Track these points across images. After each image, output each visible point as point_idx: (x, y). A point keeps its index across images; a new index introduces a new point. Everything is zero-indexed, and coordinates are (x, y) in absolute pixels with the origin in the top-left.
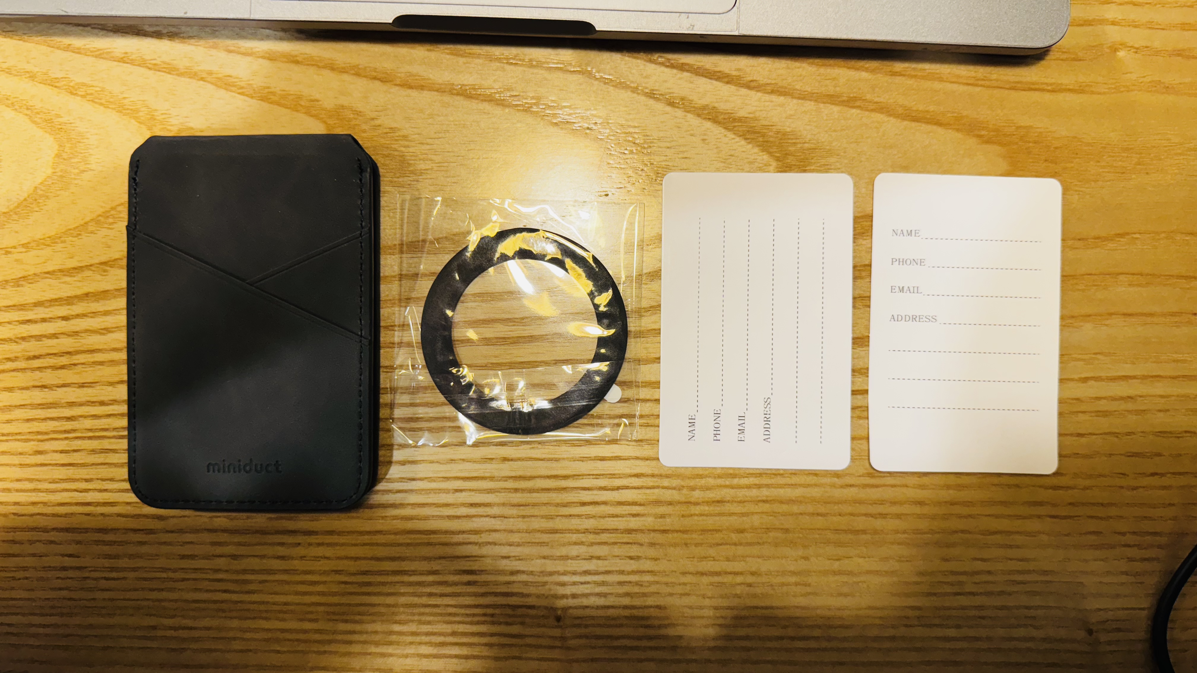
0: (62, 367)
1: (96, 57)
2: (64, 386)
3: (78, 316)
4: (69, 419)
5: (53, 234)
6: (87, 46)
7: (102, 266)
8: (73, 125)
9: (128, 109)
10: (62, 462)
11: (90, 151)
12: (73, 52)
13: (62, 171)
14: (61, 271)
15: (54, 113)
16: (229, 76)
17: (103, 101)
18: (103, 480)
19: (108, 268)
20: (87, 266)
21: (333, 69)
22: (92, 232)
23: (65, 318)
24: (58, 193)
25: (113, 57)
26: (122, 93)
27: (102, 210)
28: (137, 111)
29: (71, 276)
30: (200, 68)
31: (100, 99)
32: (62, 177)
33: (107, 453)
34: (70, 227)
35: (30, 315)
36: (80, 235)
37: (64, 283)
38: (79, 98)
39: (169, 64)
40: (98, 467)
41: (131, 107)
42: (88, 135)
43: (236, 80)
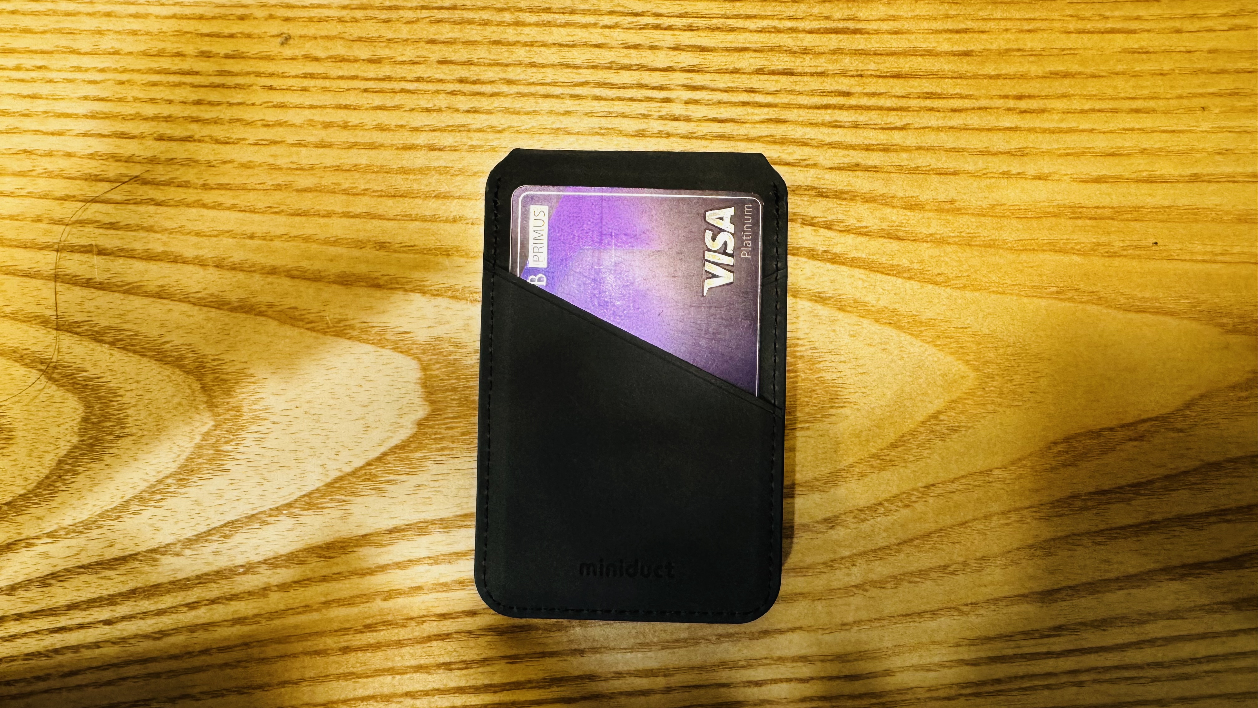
0: (109, 683)
1: (125, 293)
3: (124, 618)
5: (86, 517)
6: (113, 281)
7: (150, 555)
8: (101, 380)
9: (171, 356)
11: (126, 411)
12: (95, 289)
13: (91, 438)
14: (99, 563)
15: (75, 366)
16: (294, 308)
17: (137, 348)
19: (159, 556)
20: (131, 555)
21: (424, 292)
22: (135, 513)
23: (108, 622)
24: (89, 466)
25: (146, 292)
26: (161, 336)
27: (147, 484)
28: (181, 358)
29: (113, 570)
30: (256, 300)
31: (134, 346)
32: (92, 445)
34: (107, 508)
35: (63, 621)
36: (119, 517)
37: (103, 578)
38: (106, 346)
39: (217, 297)
41: (173, 354)
42: (121, 392)
43: (303, 312)
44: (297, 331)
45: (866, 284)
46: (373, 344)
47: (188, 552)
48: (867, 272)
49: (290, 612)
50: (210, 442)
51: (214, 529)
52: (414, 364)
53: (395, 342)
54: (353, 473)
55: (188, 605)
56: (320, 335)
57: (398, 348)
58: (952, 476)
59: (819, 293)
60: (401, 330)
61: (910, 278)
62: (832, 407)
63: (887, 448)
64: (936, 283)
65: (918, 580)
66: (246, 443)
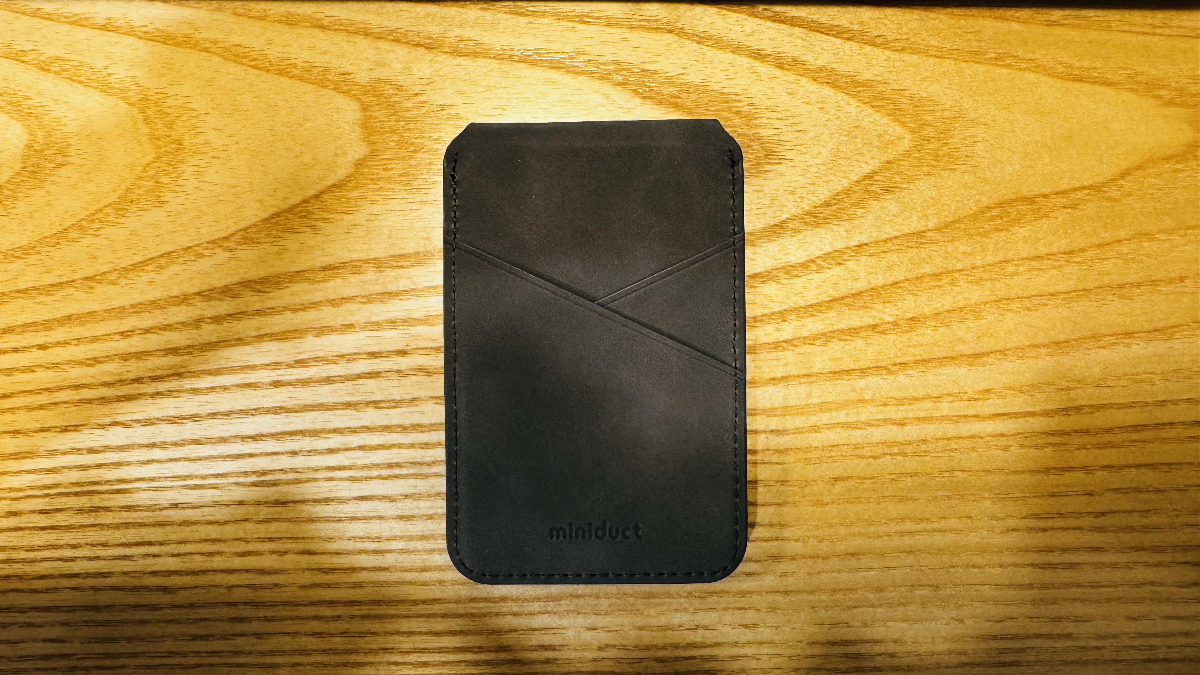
0: (41, 407)
1: (72, 23)
2: (43, 430)
3: (58, 344)
4: (50, 471)
5: (24, 243)
6: (60, 11)
7: (86, 282)
8: (46, 109)
9: (113, 88)
10: (41, 525)
11: (68, 139)
12: (43, 18)
13: (33, 165)
14: (35, 288)
15: (20, 93)
16: (239, 45)
17: (82, 79)
18: (93, 545)
19: (94, 284)
20: (68, 282)
21: (366, 35)
22: (73, 240)
23: (42, 347)
24: (30, 192)
25: (93, 24)
26: (106, 68)
27: (86, 213)
28: (126, 90)
29: (48, 295)
30: (201, 36)
31: (79, 76)
32: (34, 172)
33: (97, 511)
34: (46, 235)
36: (58, 243)
37: (39, 303)
38: (52, 75)
39: (163, 31)
40: (87, 529)
41: (118, 86)
42: (65, 121)
43: (247, 50)
44: (239, 68)
45: (805, 43)
46: (313, 84)
47: (123, 282)
48: (806, 31)
49: (222, 344)
50: (150, 173)
51: (151, 259)
52: (354, 105)
53: (337, 83)
54: (290, 210)
55: (122, 333)
56: (263, 73)
57: (338, 88)
58: (884, 236)
59: (758, 50)
60: (343, 70)
61: (849, 39)
62: (769, 163)
63: (821, 206)
64: (875, 45)
65: (848, 338)
66: (185, 176)
